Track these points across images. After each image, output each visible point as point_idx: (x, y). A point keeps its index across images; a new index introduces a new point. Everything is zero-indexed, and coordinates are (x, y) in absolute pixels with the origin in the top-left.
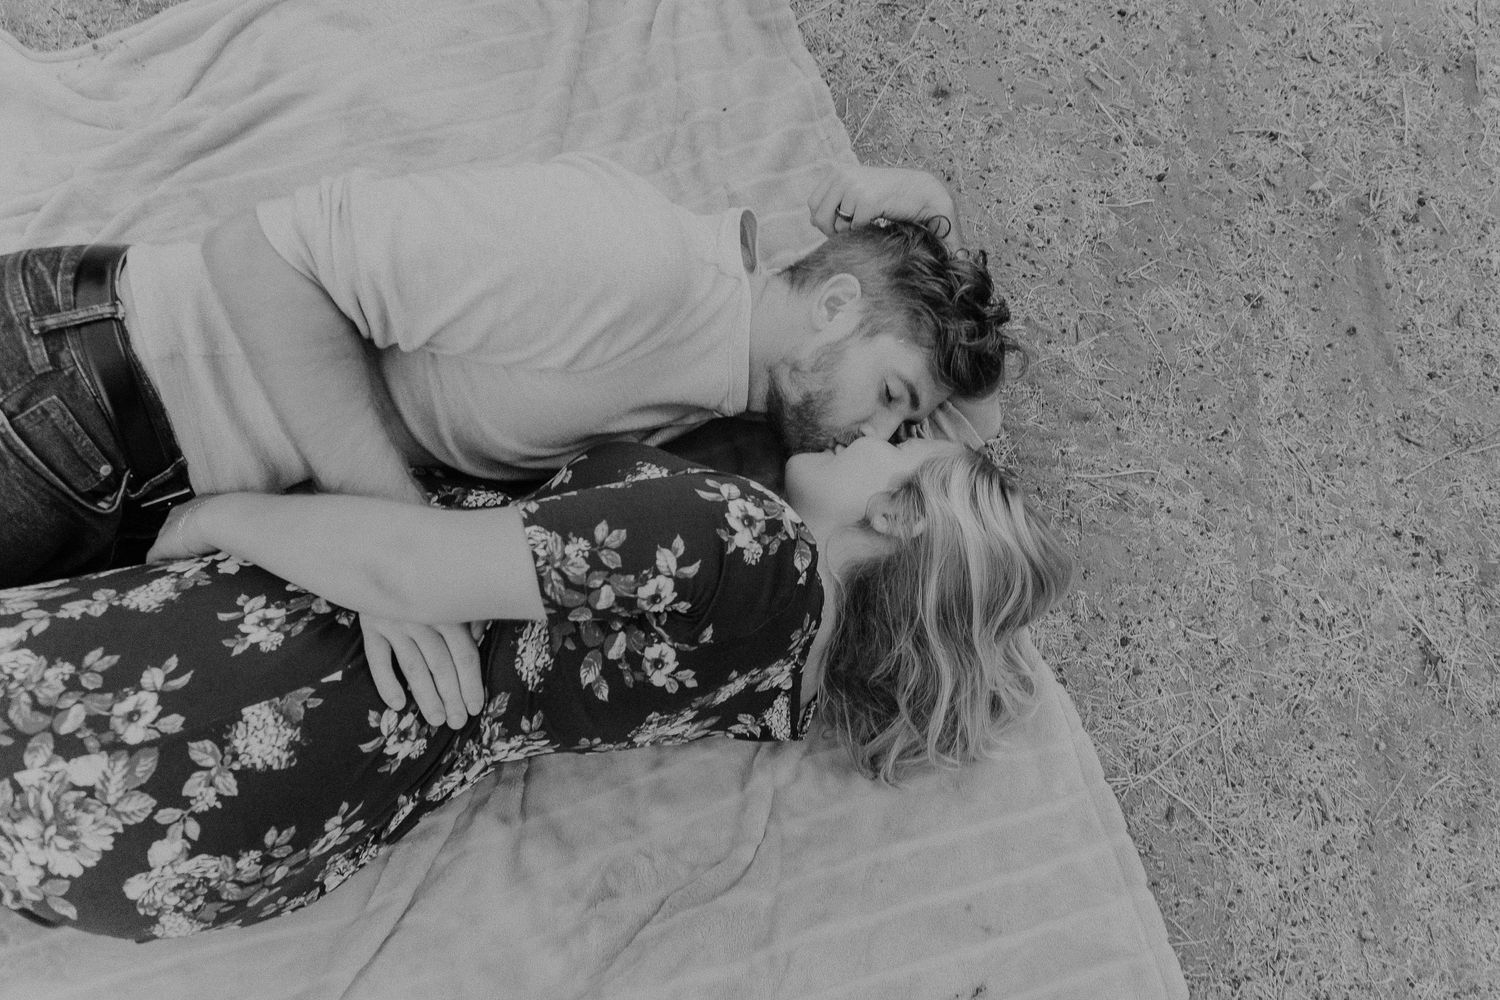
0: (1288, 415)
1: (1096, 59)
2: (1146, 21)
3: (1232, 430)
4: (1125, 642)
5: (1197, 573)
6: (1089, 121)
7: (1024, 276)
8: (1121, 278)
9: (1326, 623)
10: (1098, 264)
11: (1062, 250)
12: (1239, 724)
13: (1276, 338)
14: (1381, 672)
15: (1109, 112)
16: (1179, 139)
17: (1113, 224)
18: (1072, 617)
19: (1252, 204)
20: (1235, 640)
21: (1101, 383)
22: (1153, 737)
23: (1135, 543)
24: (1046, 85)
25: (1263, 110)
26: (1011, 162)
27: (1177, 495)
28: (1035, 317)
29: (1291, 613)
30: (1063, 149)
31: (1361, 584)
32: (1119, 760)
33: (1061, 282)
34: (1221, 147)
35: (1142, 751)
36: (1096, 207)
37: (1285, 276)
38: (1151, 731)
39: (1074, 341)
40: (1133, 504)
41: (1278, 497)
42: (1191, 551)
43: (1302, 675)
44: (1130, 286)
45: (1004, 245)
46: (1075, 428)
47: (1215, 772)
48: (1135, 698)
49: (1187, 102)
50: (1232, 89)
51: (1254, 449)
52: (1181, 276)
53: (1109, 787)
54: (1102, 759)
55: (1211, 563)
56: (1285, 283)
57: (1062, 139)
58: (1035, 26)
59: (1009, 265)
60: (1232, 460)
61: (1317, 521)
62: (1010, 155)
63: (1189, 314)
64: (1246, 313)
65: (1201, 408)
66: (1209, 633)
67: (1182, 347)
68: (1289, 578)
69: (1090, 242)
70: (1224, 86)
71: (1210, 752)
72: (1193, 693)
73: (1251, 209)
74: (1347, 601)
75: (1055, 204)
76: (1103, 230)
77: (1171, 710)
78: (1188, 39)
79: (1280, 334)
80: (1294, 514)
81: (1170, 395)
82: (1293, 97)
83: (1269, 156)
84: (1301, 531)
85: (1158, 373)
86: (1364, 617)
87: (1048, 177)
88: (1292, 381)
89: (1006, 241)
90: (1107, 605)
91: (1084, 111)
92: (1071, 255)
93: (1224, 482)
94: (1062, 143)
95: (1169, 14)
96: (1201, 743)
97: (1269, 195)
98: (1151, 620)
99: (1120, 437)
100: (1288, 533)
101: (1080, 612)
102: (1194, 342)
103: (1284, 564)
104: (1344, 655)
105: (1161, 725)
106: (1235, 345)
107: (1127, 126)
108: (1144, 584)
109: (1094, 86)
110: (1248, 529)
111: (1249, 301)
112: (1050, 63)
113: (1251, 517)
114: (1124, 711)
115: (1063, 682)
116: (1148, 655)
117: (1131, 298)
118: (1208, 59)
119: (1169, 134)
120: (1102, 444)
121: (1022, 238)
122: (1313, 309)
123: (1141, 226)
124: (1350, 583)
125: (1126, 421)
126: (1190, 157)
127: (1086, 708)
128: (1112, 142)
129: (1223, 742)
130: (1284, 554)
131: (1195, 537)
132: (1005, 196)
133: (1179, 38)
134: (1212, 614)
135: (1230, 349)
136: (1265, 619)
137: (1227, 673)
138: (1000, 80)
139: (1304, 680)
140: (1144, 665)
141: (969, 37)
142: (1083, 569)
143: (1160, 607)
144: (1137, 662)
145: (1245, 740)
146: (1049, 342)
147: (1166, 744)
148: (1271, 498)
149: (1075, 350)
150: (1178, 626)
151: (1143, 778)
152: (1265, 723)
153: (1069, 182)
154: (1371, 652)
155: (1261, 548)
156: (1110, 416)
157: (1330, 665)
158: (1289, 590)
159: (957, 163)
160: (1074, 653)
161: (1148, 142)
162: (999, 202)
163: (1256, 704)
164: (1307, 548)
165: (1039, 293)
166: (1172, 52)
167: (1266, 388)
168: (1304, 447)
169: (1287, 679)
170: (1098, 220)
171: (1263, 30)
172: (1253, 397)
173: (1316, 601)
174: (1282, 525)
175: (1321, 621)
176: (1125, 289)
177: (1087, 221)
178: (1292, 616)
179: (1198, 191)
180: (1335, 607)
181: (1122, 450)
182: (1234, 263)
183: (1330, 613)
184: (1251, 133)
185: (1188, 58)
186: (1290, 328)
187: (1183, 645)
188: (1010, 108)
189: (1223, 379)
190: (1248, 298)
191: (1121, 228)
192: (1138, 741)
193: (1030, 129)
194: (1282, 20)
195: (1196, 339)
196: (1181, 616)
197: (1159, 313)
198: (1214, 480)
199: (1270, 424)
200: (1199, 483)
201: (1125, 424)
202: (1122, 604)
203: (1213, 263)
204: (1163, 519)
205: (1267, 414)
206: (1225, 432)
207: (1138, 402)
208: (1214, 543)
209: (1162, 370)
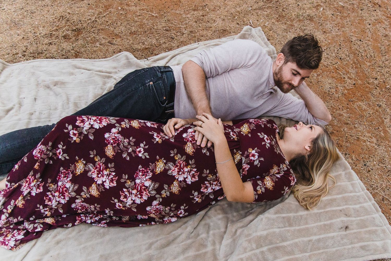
1: (337, 65)
2: (345, 60)
3: (380, 128)
4: (365, 165)
5: (378, 153)
6: (337, 75)
7: (329, 99)
8: (350, 100)
10: (344, 98)
11: (336, 95)
15: (341, 74)
16: (356, 78)
17: (346, 91)
18: (352, 159)
19: (374, 89)
21: (349, 118)
22: (375, 184)
23: (363, 147)
24: (328, 69)
25: (373, 75)
27: (370, 139)
28: (333, 106)
30: (333, 79)
33: (337, 101)
34: (366, 80)
36: (342, 88)
39: (342, 110)
40: (361, 140)
42: (376, 149)
44: (352, 101)
46: (345, 126)
49: (357, 73)
50: (366, 71)
51: (385, 132)
52: (362, 100)
54: (366, 187)
55: (381, 152)
56: (385, 103)
57: (333, 77)
59: (326, 97)
60: (381, 133)
62: (323, 79)
63: (366, 107)
64: (378, 107)
65: (372, 123)
66: (384, 165)
67: (365, 113)
69: (342, 94)
70: (364, 71)
75: (333, 88)
78: (355, 63)
79: (386, 111)
81: (364, 121)
82: (379, 73)
83: (376, 82)
85: (361, 117)
87: (331, 83)
90: (359, 158)
91: (336, 73)
92: (338, 96)
93: (380, 137)
95: (350, 59)
96: (387, 186)
97: (378, 88)
98: (370, 162)
99: (355, 128)
101: (354, 159)
106: (377, 113)
107: (345, 76)
108: (367, 155)
109: (337, 69)
112: (328, 65)
113: (388, 144)
116: (371, 168)
117: (353, 104)
118: (359, 66)
119: (354, 78)
120: (352, 129)
123: (352, 92)
126: (360, 82)
128: (343, 78)
131: (376, 147)
132: (323, 86)
133: (353, 63)
134: (384, 162)
142: (353, 151)
143: (371, 159)
144: (369, 169)
146: (337, 110)
147: (379, 185)
149: (343, 112)
150: (376, 163)
153: (335, 84)
156: (352, 124)
159: (312, 80)
161: (350, 79)
165: (333, 102)
166: (352, 65)
167: (386, 121)
170: (343, 91)
171: (369, 62)
172: (383, 122)
177: (341, 91)
179: (363, 87)
181: (356, 130)
182: (373, 99)
184: (371, 78)
185: (355, 66)
186: (388, 110)
187: (378, 167)
188: (321, 72)
189: (376, 119)
190: (378, 105)
191: (348, 92)
193: (326, 76)
194: (373, 61)
195: (368, 111)
196: (377, 161)
197: (359, 107)
198: (378, 137)
199: (388, 127)
200: (375, 137)
201: (356, 125)
202: (363, 158)
203: (368, 99)
204: (369, 143)
205: (387, 125)
206: (378, 128)
207: (358, 122)
208: (381, 148)
209: (362, 116)
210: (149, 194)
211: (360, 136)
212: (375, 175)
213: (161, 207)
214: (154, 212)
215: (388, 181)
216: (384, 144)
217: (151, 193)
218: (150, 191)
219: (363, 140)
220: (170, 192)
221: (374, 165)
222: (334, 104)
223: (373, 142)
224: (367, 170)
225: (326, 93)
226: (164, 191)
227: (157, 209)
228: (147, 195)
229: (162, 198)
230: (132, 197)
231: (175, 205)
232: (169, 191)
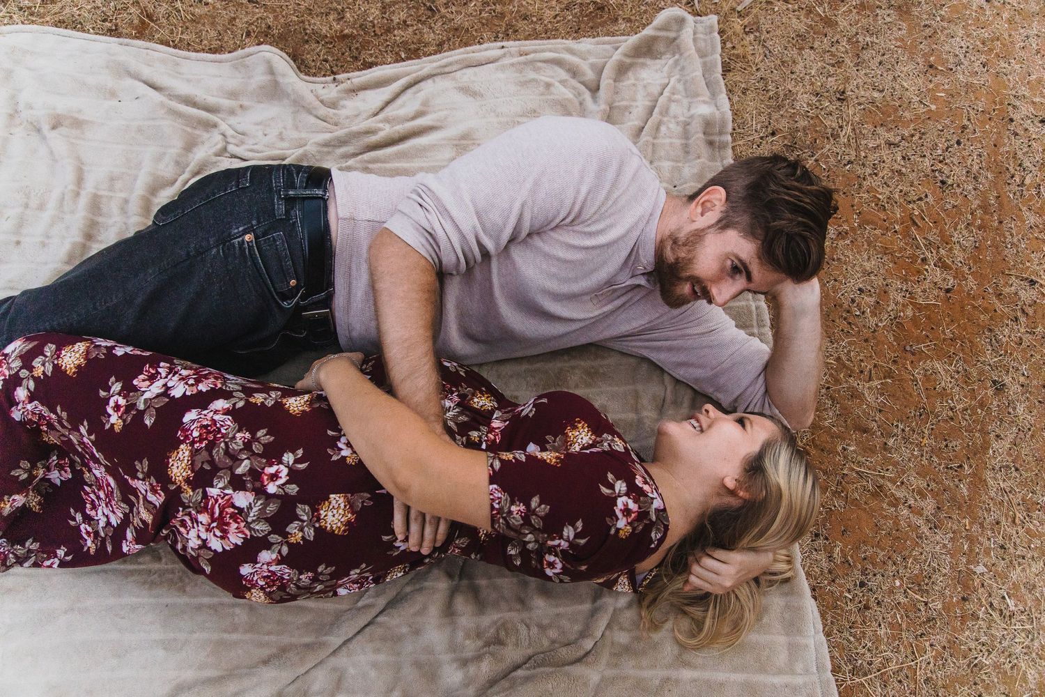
0: (1007, 466)
1: (919, 207)
2: (959, 191)
3: (966, 467)
4: (862, 584)
5: (921, 554)
6: (906, 244)
7: (842, 330)
8: (908, 348)
9: (1008, 614)
10: (894, 335)
11: (872, 321)
12: (932, 665)
13: (1009, 413)
14: (1041, 659)
15: (921, 242)
16: (966, 269)
17: (909, 312)
18: (829, 557)
19: (1009, 322)
20: (940, 606)
21: (880, 411)
22: (869, 655)
23: (883, 522)
24: (882, 216)
25: (1028, 264)
26: (849, 257)
27: (918, 498)
28: (844, 358)
29: (983, 600)
30: (885, 258)
31: (1038, 595)
32: (842, 662)
33: (866, 341)
34: (995, 281)
35: (860, 662)
36: (900, 299)
37: (1023, 375)
38: (869, 650)
39: (867, 379)
40: (886, 495)
41: (990, 519)
42: (921, 538)
43: (983, 645)
44: (913, 354)
45: (833, 308)
46: (855, 435)
47: (908, 692)
48: (861, 624)
49: (976, 247)
50: (1009, 246)
51: (978, 482)
52: (950, 357)
53: (832, 679)
54: (832, 658)
55: (933, 550)
56: (1022, 379)
57: (885, 251)
58: (883, 178)
59: (833, 321)
60: (962, 486)
61: (1015, 543)
62: (849, 253)
63: (951, 382)
64: (990, 392)
65: (947, 446)
66: (922, 597)
67: (941, 403)
68: (987, 576)
69: (891, 320)
70: (1003, 243)
71: (907, 677)
72: (903, 633)
73: (1007, 325)
74: (1026, 604)
75: (873, 290)
76: (902, 314)
77: (886, 640)
78: (985, 207)
79: (1012, 412)
80: (999, 534)
81: (926, 430)
83: (1027, 295)
84: (1002, 547)
85: (921, 415)
86: (1036, 618)
87: (872, 272)
88: (1015, 445)
89: (835, 306)
90: (855, 557)
91: (904, 237)
92: (877, 325)
93: (953, 499)
94: (885, 254)
95: (975, 189)
96: (901, 669)
97: (1023, 319)
98: (883, 576)
99: (885, 449)
100: (992, 546)
101: (835, 555)
102: (950, 402)
103: (985, 566)
104: (1017, 640)
105: (877, 648)
106: (979, 410)
107: (932, 253)
108: (883, 550)
109: (915, 223)
110: (964, 534)
111: (995, 385)
112: (888, 203)
113: (967, 528)
114: (852, 631)
115: (815, 598)
116: (876, 598)
117: (912, 362)
118: (996, 224)
119: (960, 265)
120: (872, 450)
121: (846, 306)
122: (1040, 402)
123: (928, 318)
124: (1030, 592)
125: (892, 440)
126: (971, 283)
127: (827, 620)
128: (919, 261)
129: (918, 674)
130: (986, 560)
131: (925, 529)
132: (840, 278)
133: (979, 206)
134: (927, 584)
135: (975, 413)
136: (964, 599)
137: (930, 627)
138: (853, 206)
139: (984, 649)
140: (872, 604)
141: (837, 176)
142: (843, 528)
143: (891, 568)
144: (868, 600)
145: (934, 677)
146: (850, 376)
147: (877, 661)
148: (984, 518)
149: (867, 385)
150: (901, 585)
151: (857, 680)
152: (951, 669)
153: (884, 279)
154: (1036, 644)
155: (971, 550)
156: (882, 434)
157: (1005, 644)
158: (985, 584)
160: (826, 582)
161: (945, 267)
162: (836, 280)
163: (946, 655)
164: (1003, 559)
165: (850, 343)
166: (972, 214)
167: (995, 445)
168: (1015, 491)
169: (973, 645)
170: (900, 307)
171: (1038, 213)
172: (986, 446)
173: (1003, 598)
174: (989, 539)
175: (1004, 611)
176: (909, 355)
177: (892, 306)
178: (984, 603)
179: (973, 305)
180: (1016, 606)
181: (884, 458)
182: (989, 357)
183: (1012, 608)
184: (1017, 277)
185: (982, 220)
186: (1020, 409)
187: (903, 600)
188: (856, 224)
189: (966, 431)
190: (994, 382)
191: (914, 315)
192: (858, 654)
193: (866, 241)
195: (952, 400)
196: (905, 579)
197: (929, 377)
198: (946, 496)
199: (993, 469)
200: (935, 495)
201: (891, 442)
202: (865, 559)
203: (974, 352)
204: (905, 512)
205: (993, 462)
206: (961, 466)
207: (903, 430)
208: (938, 537)
209: (924, 414)
210: (248, 532)
211: (890, 480)
212: (880, 625)
213: (286, 571)
214: (261, 583)
215: (913, 653)
216: (955, 527)
217: (254, 529)
218: (251, 523)
219: (893, 495)
220: (316, 530)
221: (891, 591)
222: (849, 351)
223: (919, 512)
224: (860, 602)
225: (841, 306)
226: (296, 524)
227: (273, 573)
228: (243, 532)
229: (290, 545)
230: (199, 531)
231: (330, 570)
232: (314, 526)
